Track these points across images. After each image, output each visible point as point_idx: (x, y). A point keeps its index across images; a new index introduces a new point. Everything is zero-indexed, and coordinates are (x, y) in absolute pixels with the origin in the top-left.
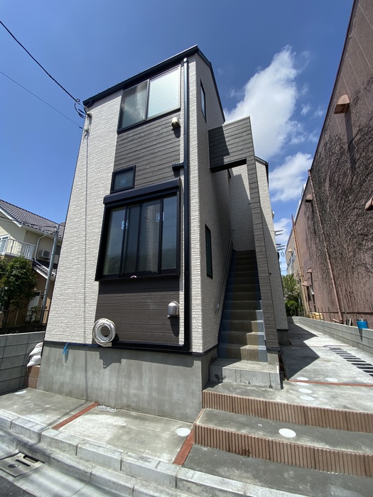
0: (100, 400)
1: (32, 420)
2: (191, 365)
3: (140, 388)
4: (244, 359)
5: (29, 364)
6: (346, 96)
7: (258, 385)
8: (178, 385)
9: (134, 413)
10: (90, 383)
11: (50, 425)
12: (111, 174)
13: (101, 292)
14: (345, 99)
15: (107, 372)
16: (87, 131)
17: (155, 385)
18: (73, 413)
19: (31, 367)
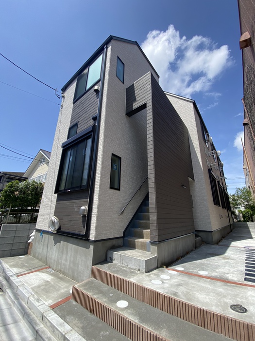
0: (51, 266)
1: (12, 271)
2: (88, 248)
3: (66, 260)
4: (138, 249)
5: (29, 242)
6: (247, 33)
7: (132, 267)
8: (82, 260)
9: (61, 275)
10: (48, 254)
11: (16, 274)
12: (68, 129)
13: (58, 200)
14: (246, 35)
15: (55, 248)
16: (62, 106)
17: (72, 259)
18: (33, 270)
19: (30, 243)
